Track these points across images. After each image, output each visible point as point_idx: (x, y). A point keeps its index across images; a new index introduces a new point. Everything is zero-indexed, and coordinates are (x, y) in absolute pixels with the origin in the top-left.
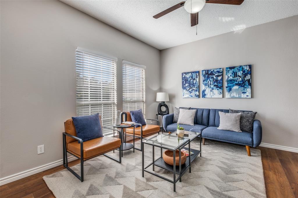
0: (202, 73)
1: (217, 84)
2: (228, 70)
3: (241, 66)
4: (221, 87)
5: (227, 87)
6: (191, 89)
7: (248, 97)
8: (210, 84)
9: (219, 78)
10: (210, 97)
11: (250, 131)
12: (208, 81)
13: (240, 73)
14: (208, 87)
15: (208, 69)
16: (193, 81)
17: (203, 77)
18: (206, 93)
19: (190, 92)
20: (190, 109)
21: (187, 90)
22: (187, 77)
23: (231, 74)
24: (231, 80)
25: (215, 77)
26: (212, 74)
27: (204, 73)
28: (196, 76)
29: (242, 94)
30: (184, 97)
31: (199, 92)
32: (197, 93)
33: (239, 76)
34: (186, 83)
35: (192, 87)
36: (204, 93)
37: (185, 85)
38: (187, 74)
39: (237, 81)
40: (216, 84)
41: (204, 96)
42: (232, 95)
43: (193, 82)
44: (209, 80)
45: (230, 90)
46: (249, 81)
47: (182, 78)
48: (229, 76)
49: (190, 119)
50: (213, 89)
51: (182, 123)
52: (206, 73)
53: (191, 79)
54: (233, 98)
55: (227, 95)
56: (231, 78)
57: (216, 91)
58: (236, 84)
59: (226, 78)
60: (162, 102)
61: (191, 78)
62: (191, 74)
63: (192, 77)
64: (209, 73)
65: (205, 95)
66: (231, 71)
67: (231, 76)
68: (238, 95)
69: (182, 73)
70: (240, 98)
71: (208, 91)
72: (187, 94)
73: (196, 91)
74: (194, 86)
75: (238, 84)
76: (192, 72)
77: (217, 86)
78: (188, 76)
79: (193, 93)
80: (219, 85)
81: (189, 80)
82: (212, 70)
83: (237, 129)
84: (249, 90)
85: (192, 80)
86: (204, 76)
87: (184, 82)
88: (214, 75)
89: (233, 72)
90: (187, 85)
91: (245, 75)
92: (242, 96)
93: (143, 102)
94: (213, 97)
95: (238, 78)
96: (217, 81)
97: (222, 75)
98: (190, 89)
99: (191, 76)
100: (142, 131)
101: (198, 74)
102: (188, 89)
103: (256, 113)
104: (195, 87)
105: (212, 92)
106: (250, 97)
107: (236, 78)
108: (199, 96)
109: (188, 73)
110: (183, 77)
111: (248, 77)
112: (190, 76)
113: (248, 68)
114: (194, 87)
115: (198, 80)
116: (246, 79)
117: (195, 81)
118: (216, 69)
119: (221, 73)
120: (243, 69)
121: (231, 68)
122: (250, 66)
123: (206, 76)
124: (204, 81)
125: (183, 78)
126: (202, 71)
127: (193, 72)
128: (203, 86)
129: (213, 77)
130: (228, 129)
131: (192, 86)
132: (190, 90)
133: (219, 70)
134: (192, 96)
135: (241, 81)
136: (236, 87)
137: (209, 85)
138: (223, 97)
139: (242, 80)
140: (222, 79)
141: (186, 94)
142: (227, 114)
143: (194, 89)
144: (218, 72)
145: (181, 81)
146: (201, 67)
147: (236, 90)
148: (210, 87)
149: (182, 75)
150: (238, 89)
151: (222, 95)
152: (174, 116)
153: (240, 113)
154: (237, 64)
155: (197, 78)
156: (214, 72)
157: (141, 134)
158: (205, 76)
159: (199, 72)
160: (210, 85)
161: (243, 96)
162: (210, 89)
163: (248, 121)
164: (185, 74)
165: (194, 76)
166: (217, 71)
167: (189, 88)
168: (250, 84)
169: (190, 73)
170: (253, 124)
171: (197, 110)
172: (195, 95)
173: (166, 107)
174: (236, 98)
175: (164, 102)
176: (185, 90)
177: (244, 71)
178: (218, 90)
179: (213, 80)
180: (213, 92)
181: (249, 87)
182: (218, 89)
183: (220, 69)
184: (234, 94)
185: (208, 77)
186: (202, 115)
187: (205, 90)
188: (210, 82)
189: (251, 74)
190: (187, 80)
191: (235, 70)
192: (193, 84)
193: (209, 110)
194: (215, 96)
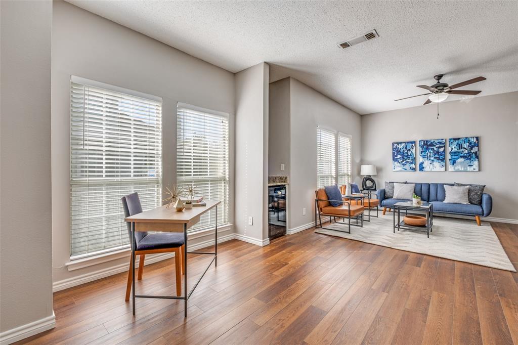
0: (420, 144)
1: (438, 156)
2: (452, 141)
3: (467, 138)
4: (443, 160)
5: (450, 160)
6: (404, 162)
7: (475, 170)
9: (441, 150)
10: (430, 170)
11: (480, 203)
13: (466, 145)
14: (427, 159)
15: (427, 140)
16: (408, 152)
18: (424, 165)
19: (403, 164)
20: (406, 183)
21: (399, 163)
22: (400, 148)
23: (455, 146)
24: (455, 153)
25: (435, 149)
26: (432, 145)
27: (422, 143)
29: (468, 167)
30: (395, 170)
31: (415, 165)
32: (413, 166)
33: (464, 148)
34: (397, 154)
35: (406, 159)
36: (422, 166)
37: (397, 156)
39: (462, 153)
40: (436, 156)
41: (422, 169)
42: (456, 168)
44: (428, 152)
45: (454, 162)
46: (476, 153)
47: (393, 148)
48: (453, 147)
49: (410, 193)
50: (433, 161)
51: (399, 198)
52: (424, 143)
54: (458, 171)
55: (451, 168)
56: (455, 150)
57: (437, 164)
58: (461, 157)
59: (449, 149)
60: (367, 176)
61: (404, 149)
63: (406, 148)
64: (428, 144)
65: (423, 168)
66: (455, 143)
67: (455, 148)
68: (464, 168)
69: (393, 143)
70: (466, 171)
71: (427, 164)
72: (399, 166)
73: (412, 163)
74: (409, 158)
75: (464, 157)
76: (405, 143)
77: (438, 159)
78: (400, 146)
79: (408, 166)
80: (441, 157)
81: (402, 150)
82: (432, 141)
83: (465, 202)
85: (406, 151)
86: (422, 147)
88: (435, 146)
89: (458, 143)
90: (399, 156)
91: (472, 147)
92: (468, 170)
93: (348, 175)
94: (433, 170)
95: (464, 150)
96: (438, 152)
97: (444, 146)
98: (403, 161)
99: (405, 146)
100: (369, 202)
101: (414, 145)
102: (400, 161)
103: (485, 186)
104: (410, 159)
105: (431, 165)
106: (477, 170)
107: (461, 150)
108: (414, 169)
109: (401, 143)
111: (475, 149)
113: (475, 140)
115: (414, 151)
116: (472, 151)
117: (410, 153)
118: (437, 140)
119: (442, 144)
120: (469, 141)
121: (455, 139)
122: (477, 138)
123: (425, 147)
124: (422, 152)
126: (420, 141)
127: (408, 142)
128: (421, 158)
129: (433, 149)
130: (455, 202)
131: (406, 158)
132: (403, 163)
133: (440, 141)
134: (405, 169)
135: (467, 154)
136: (462, 160)
137: (428, 157)
138: (446, 170)
139: (469, 153)
140: (444, 151)
141: (398, 167)
142: (454, 187)
143: (409, 162)
144: (440, 143)
145: (392, 152)
146: (418, 137)
147: (461, 163)
148: (430, 159)
149: (393, 145)
150: (463, 162)
151: (444, 168)
152: (387, 191)
153: (468, 187)
154: (462, 135)
155: (412, 148)
156: (434, 143)
157: (368, 206)
159: (414, 142)
160: (430, 157)
161: (471, 169)
162: (430, 162)
163: (476, 193)
164: (396, 144)
165: (409, 146)
166: (438, 142)
168: (477, 157)
169: (403, 143)
170: (482, 197)
171: (417, 184)
172: (411, 168)
173: (372, 182)
174: (461, 171)
175: (370, 176)
176: (396, 162)
177: (470, 143)
179: (434, 152)
180: (434, 165)
181: (476, 159)
182: (440, 161)
183: (442, 140)
184: (459, 167)
185: (427, 149)
186: (421, 190)
187: (423, 163)
188: (429, 154)
189: (478, 146)
190: (399, 151)
191: (460, 141)
192: (408, 155)
193: (429, 185)
194: (435, 170)
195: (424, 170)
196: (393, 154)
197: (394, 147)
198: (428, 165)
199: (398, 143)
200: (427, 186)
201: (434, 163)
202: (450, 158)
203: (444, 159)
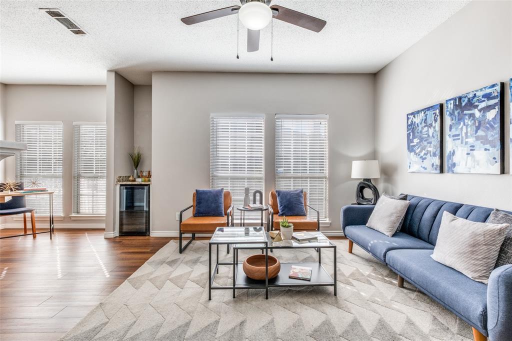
1: (483, 134)
6: (424, 152)
8: (466, 133)
9: (492, 115)
10: (467, 171)
12: (460, 127)
14: (462, 143)
15: (460, 95)
16: (428, 131)
17: (450, 118)
18: (455, 159)
19: (421, 157)
21: (416, 154)
22: (417, 122)
25: (477, 114)
26: (470, 105)
27: (451, 106)
28: (433, 118)
30: (412, 170)
31: (441, 158)
32: (437, 161)
34: (414, 137)
35: (426, 146)
36: (452, 161)
37: (413, 142)
38: (416, 115)
40: (480, 133)
41: (452, 167)
43: (428, 133)
44: (462, 123)
47: (408, 126)
50: (472, 148)
52: (455, 105)
53: (425, 127)
57: (482, 154)
60: (364, 180)
61: (423, 124)
62: (424, 113)
63: (426, 121)
64: (463, 104)
65: (454, 165)
69: (408, 115)
71: (461, 155)
72: (416, 162)
73: (434, 155)
74: (430, 143)
76: (425, 110)
77: (484, 140)
78: (417, 120)
79: (429, 162)
81: (420, 128)
82: (471, 96)
85: (426, 129)
86: (452, 114)
87: (411, 134)
88: (477, 107)
90: (416, 141)
94: (473, 171)
96: (484, 123)
97: (498, 103)
98: (421, 151)
99: (424, 118)
101: (437, 111)
102: (417, 151)
104: (432, 146)
105: (470, 158)
108: (440, 169)
109: (418, 112)
110: (409, 123)
112: (423, 120)
114: (430, 147)
117: (431, 132)
118: (481, 90)
119: (493, 98)
123: (456, 113)
124: (450, 128)
125: (410, 125)
126: (448, 101)
127: (429, 109)
128: (450, 141)
129: (473, 115)
131: (425, 143)
132: (422, 154)
133: (488, 91)
134: (425, 169)
137: (462, 137)
138: (504, 172)
143: (430, 151)
144: (488, 96)
145: (406, 133)
148: (466, 143)
149: (408, 119)
151: (499, 164)
155: (436, 121)
156: (475, 99)
158: (454, 114)
159: (440, 106)
160: (467, 138)
162: (466, 149)
164: (412, 117)
165: (430, 116)
166: (484, 96)
167: (419, 149)
169: (421, 111)
172: (433, 165)
175: (369, 180)
176: (412, 154)
178: (486, 150)
179: (475, 123)
180: (473, 156)
182: (488, 146)
183: (493, 86)
185: (461, 117)
187: (454, 153)
188: (464, 128)
190: (415, 131)
192: (429, 137)
194: (477, 169)
195: (456, 169)
196: (409, 135)
197: (410, 121)
198: (462, 157)
199: (414, 114)
201: (476, 153)
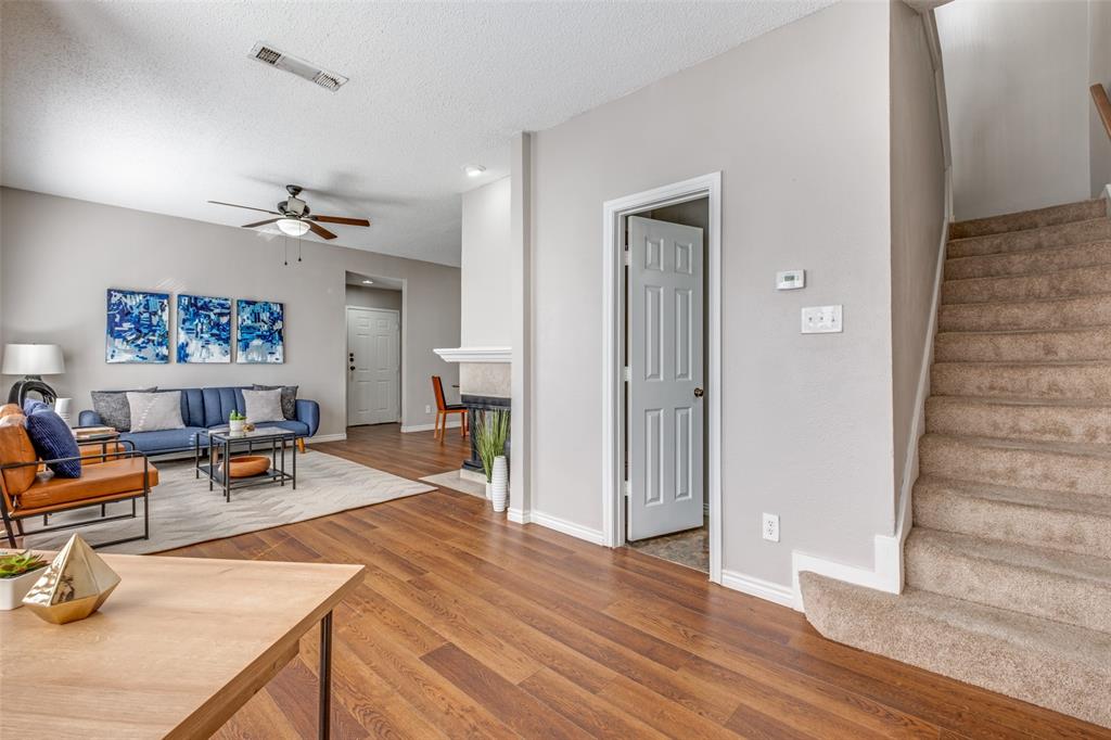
0: (180, 301)
1: (218, 333)
2: (244, 305)
3: (266, 303)
4: (227, 340)
5: (238, 341)
6: (142, 340)
7: (277, 361)
8: (202, 330)
9: (224, 320)
10: (200, 360)
11: (296, 417)
12: (195, 323)
13: (265, 316)
14: (196, 337)
15: (196, 296)
16: (150, 318)
17: (182, 312)
18: (189, 350)
19: (137, 346)
21: (128, 342)
22: (129, 304)
23: (248, 315)
24: (248, 328)
25: (213, 317)
26: (206, 307)
27: (185, 301)
28: (158, 307)
29: (269, 356)
30: (115, 360)
31: (167, 348)
32: (164, 351)
33: (263, 321)
34: (122, 320)
35: (146, 334)
36: (185, 351)
37: (120, 326)
38: (128, 296)
39: (259, 330)
40: (214, 331)
41: (183, 357)
42: (250, 358)
43: (151, 321)
44: (197, 320)
45: (247, 346)
46: (280, 332)
47: (109, 304)
48: (245, 317)
49: (174, 413)
50: (208, 342)
52: (189, 302)
53: (144, 312)
54: (252, 362)
55: (241, 358)
56: (248, 322)
57: (215, 348)
58: (258, 336)
59: (237, 321)
60: (27, 377)
61: (142, 310)
62: (144, 297)
63: (147, 307)
64: (199, 304)
65: (187, 355)
66: (249, 309)
67: (248, 318)
68: (261, 358)
69: (109, 291)
70: (264, 363)
71: (194, 347)
72: (126, 351)
73: (160, 344)
74: (155, 331)
75: (262, 337)
76: (145, 294)
77: (218, 338)
78: (131, 302)
79: (150, 351)
80: (224, 335)
81: (136, 312)
82: (207, 300)
83: (280, 418)
84: (279, 348)
85: (146, 315)
86: (186, 309)
87: (118, 316)
88: (212, 310)
89: (253, 311)
90: (126, 326)
91: (274, 322)
92: (269, 361)
94: (207, 361)
95: (262, 324)
96: (217, 325)
97: (229, 313)
98: (137, 339)
99: (144, 303)
101: (165, 301)
102: (129, 338)
103: (295, 388)
104: (157, 334)
105: (204, 350)
106: (281, 360)
107: (257, 325)
108: (165, 359)
109: (133, 293)
110: (113, 302)
111: (278, 326)
112: (140, 304)
113: (277, 309)
114: (154, 335)
115: (166, 317)
116: (275, 328)
117: (155, 320)
118: (216, 299)
119: (226, 308)
120: (270, 309)
121: (249, 303)
122: (281, 305)
123: (191, 310)
124: (184, 321)
125: (114, 305)
126: (180, 296)
127: (152, 295)
128: (182, 333)
129: (209, 316)
131: (146, 331)
132: (139, 342)
133: (222, 302)
134: (143, 358)
135: (266, 332)
136: (257, 342)
137: (197, 332)
138: (232, 361)
139: (269, 330)
140: (229, 323)
141: (124, 352)
143: (153, 341)
144: (222, 306)
145: (104, 313)
146: (174, 286)
147: (257, 347)
148: (201, 337)
149: (110, 295)
150: (261, 346)
151: (229, 356)
153: (280, 390)
154: (259, 296)
155: (163, 310)
156: (211, 304)
158: (188, 310)
159: (167, 296)
160: (202, 333)
161: (270, 359)
162: (200, 343)
163: (290, 401)
164: (119, 295)
165: (154, 303)
166: (218, 304)
167: (134, 336)
168: (281, 338)
169: (139, 293)
171: (185, 393)
172: (157, 355)
174: (257, 363)
175: (38, 377)
176: (118, 342)
177: (272, 314)
178: (219, 345)
179: (210, 323)
180: (209, 349)
181: (280, 343)
182: (221, 342)
183: (226, 300)
184: (254, 356)
185: (196, 315)
187: (187, 345)
188: (200, 326)
189: (282, 320)
190: (126, 314)
191: (257, 308)
192: (151, 325)
193: (201, 392)
194: (212, 360)
195: (189, 359)
196: (111, 319)
197: (114, 300)
198: (197, 349)
199: (125, 293)
200: (199, 394)
201: (210, 346)
202: (240, 338)
203: (229, 338)
